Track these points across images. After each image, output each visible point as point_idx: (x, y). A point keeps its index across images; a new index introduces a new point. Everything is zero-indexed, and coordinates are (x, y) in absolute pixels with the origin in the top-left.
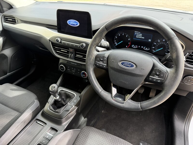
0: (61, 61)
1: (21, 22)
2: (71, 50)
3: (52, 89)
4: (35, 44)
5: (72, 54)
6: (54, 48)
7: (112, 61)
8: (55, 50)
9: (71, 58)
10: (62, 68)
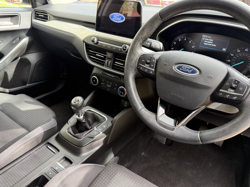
0: (95, 71)
1: (53, 19)
2: (109, 55)
3: (75, 103)
4: (65, 48)
5: (109, 60)
6: (87, 51)
7: (164, 64)
8: (89, 54)
9: (107, 66)
10: (94, 81)
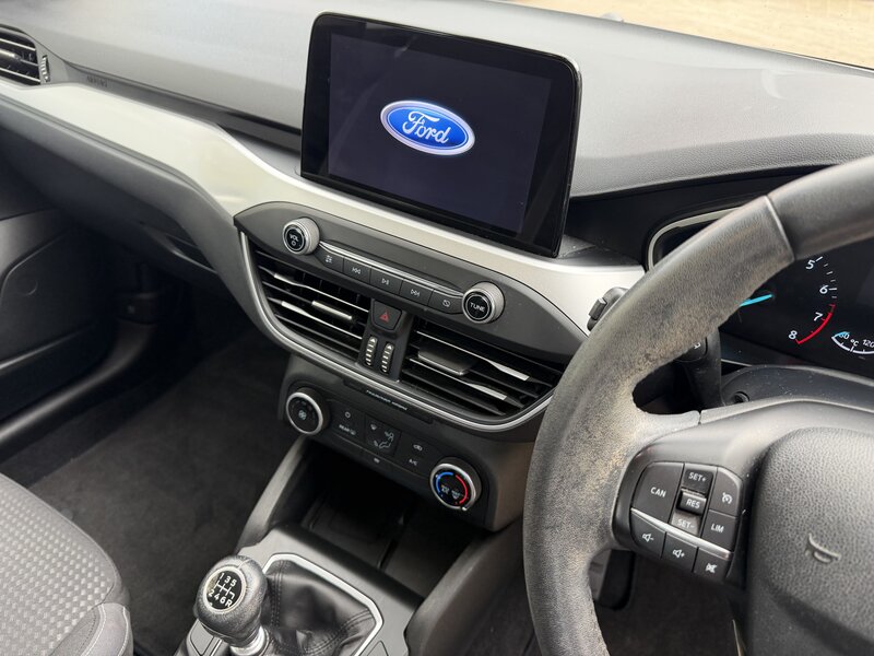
0: (297, 368)
1: (67, 78)
2: (385, 317)
3: (217, 605)
4: (142, 223)
5: (384, 339)
9: (376, 367)
10: (302, 415)
